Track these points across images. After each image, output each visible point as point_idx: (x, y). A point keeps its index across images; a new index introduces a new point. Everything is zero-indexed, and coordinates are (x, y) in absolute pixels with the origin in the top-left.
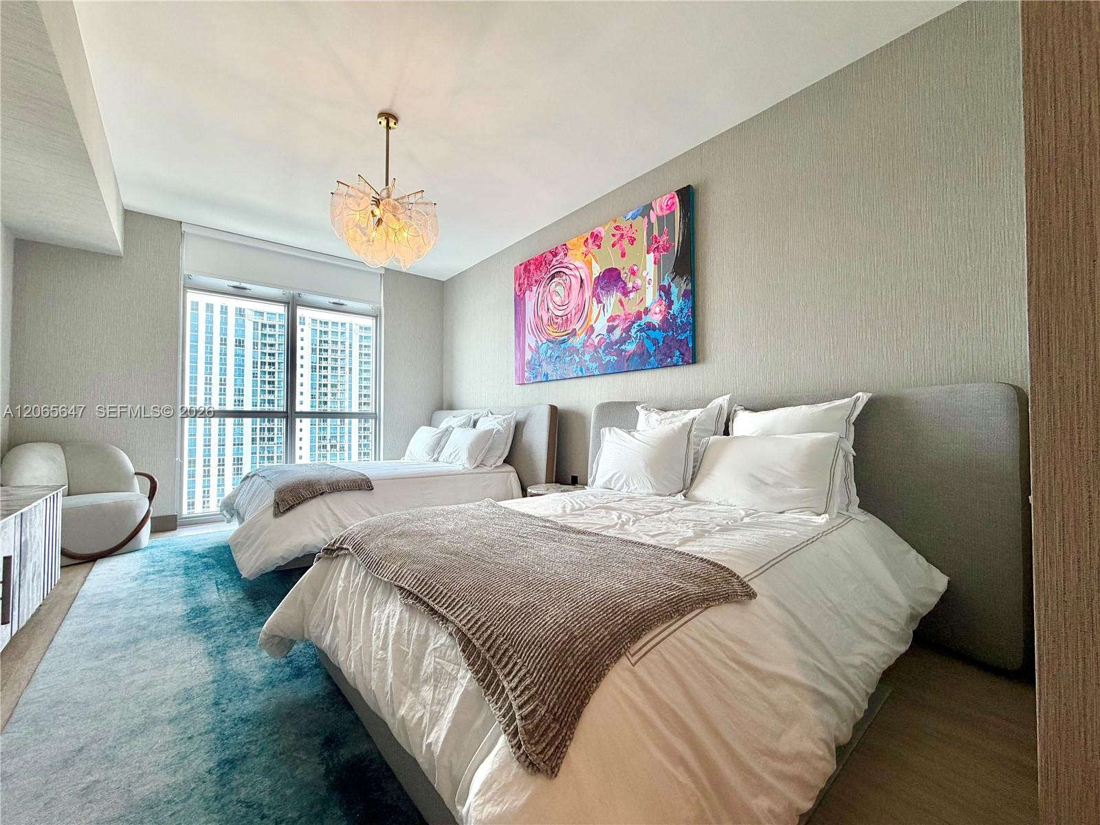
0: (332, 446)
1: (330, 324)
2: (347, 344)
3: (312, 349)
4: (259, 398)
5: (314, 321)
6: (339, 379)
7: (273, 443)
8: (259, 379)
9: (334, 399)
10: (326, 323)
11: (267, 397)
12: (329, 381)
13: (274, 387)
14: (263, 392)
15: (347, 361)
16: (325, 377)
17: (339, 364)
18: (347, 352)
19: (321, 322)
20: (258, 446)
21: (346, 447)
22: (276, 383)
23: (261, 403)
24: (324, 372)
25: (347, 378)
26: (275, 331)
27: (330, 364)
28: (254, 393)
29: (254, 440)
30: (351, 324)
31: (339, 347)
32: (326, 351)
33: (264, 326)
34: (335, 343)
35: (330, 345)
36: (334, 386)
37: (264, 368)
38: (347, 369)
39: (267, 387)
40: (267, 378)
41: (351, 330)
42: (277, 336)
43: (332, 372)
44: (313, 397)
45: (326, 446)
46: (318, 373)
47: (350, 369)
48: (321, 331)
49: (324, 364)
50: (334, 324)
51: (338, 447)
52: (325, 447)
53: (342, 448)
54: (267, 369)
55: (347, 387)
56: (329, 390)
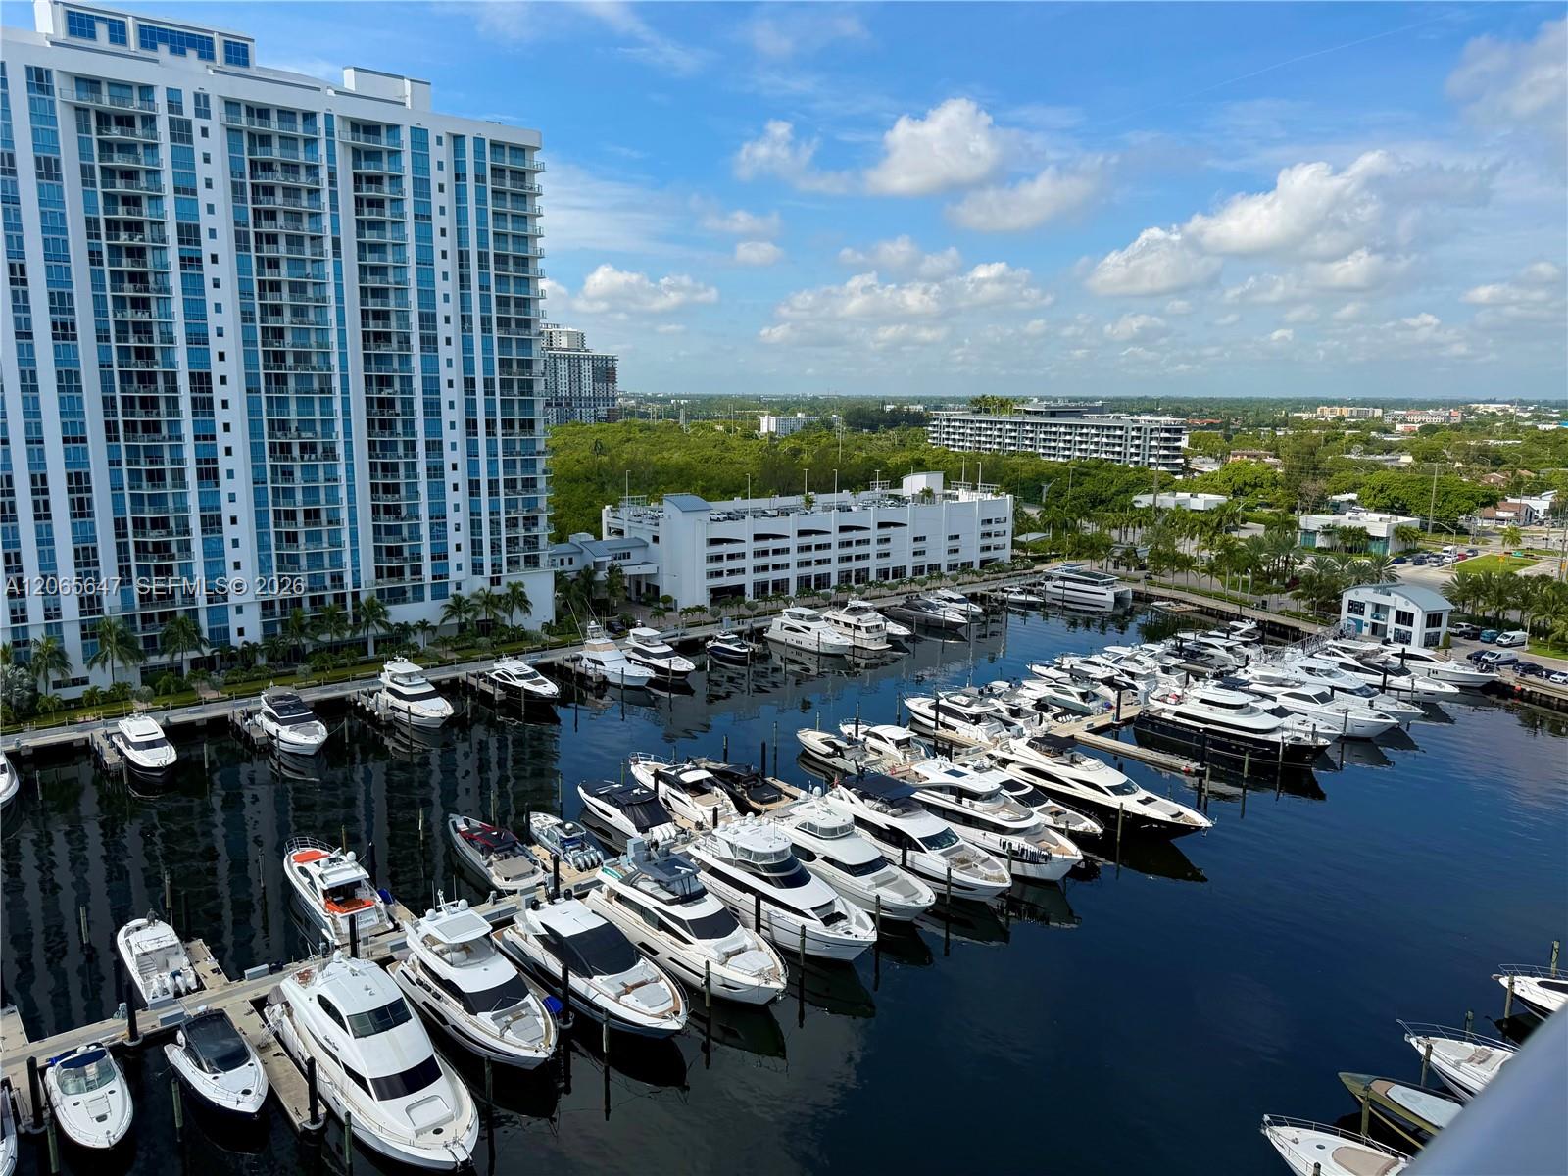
0: (303, 447)
1: (274, 116)
2: (324, 174)
3: (234, 184)
4: (111, 319)
5: (231, 105)
6: (308, 270)
7: (156, 436)
8: (106, 267)
9: (301, 323)
10: (262, 112)
11: (131, 316)
12: (284, 274)
13: (147, 290)
14: (120, 303)
15: (327, 221)
16: (274, 263)
17: (306, 228)
18: (325, 197)
19: (250, 110)
20: (122, 443)
21: (340, 450)
22: (151, 279)
23: (117, 332)
24: (268, 252)
25: (329, 268)
26: (134, 134)
27: (280, 226)
28: (99, 302)
29: (110, 428)
30: (329, 117)
31: (303, 180)
32: (269, 191)
33: (103, 118)
34: (291, 168)
35: (279, 175)
36: (297, 288)
37: (117, 238)
38: (328, 245)
39: (129, 291)
40: (126, 265)
41: (330, 133)
42: (140, 150)
43: (289, 251)
44: (247, 316)
45: (289, 445)
46: (253, 253)
47: (336, 243)
48: (251, 136)
49: (266, 228)
50: (287, 114)
51: (320, 450)
52: (286, 448)
53: (330, 452)
54: (124, 239)
55: (331, 292)
56: (285, 298)
